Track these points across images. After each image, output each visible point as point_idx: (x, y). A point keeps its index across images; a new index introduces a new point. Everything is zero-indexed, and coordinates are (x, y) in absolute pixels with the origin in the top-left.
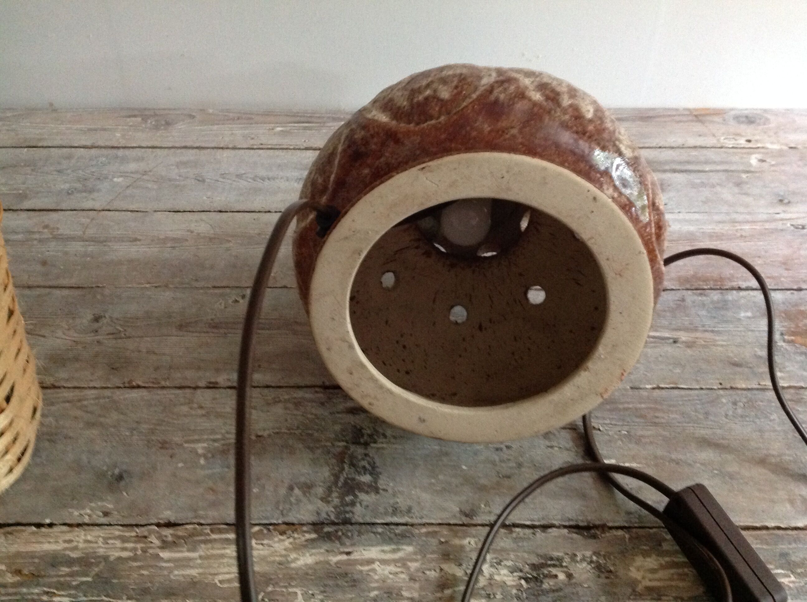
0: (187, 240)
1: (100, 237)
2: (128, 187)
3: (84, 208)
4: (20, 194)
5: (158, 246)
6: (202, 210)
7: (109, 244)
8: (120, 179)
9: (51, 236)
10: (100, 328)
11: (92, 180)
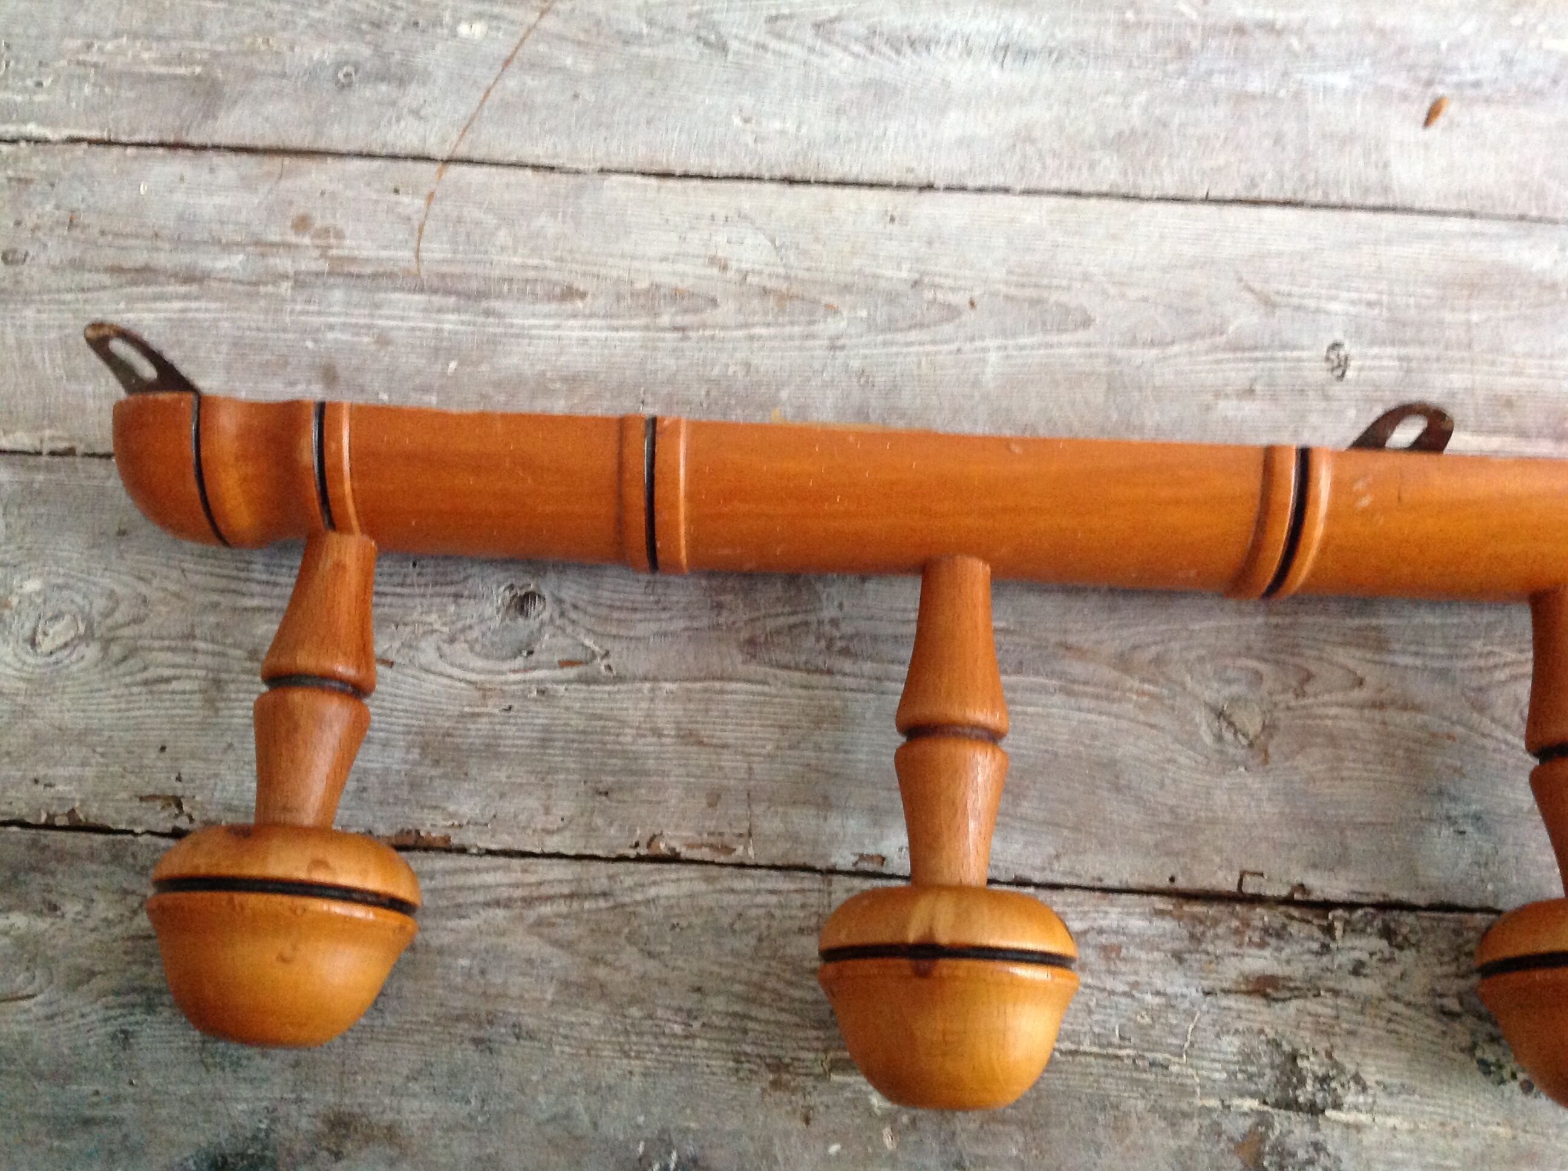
0: (714, 302)
1: (468, 277)
2: (507, 62)
3: (397, 151)
4: (198, 78)
5: (635, 322)
6: (737, 171)
7: (496, 304)
8: (479, 29)
9: (325, 266)
10: (535, 636)
11: (396, 30)
